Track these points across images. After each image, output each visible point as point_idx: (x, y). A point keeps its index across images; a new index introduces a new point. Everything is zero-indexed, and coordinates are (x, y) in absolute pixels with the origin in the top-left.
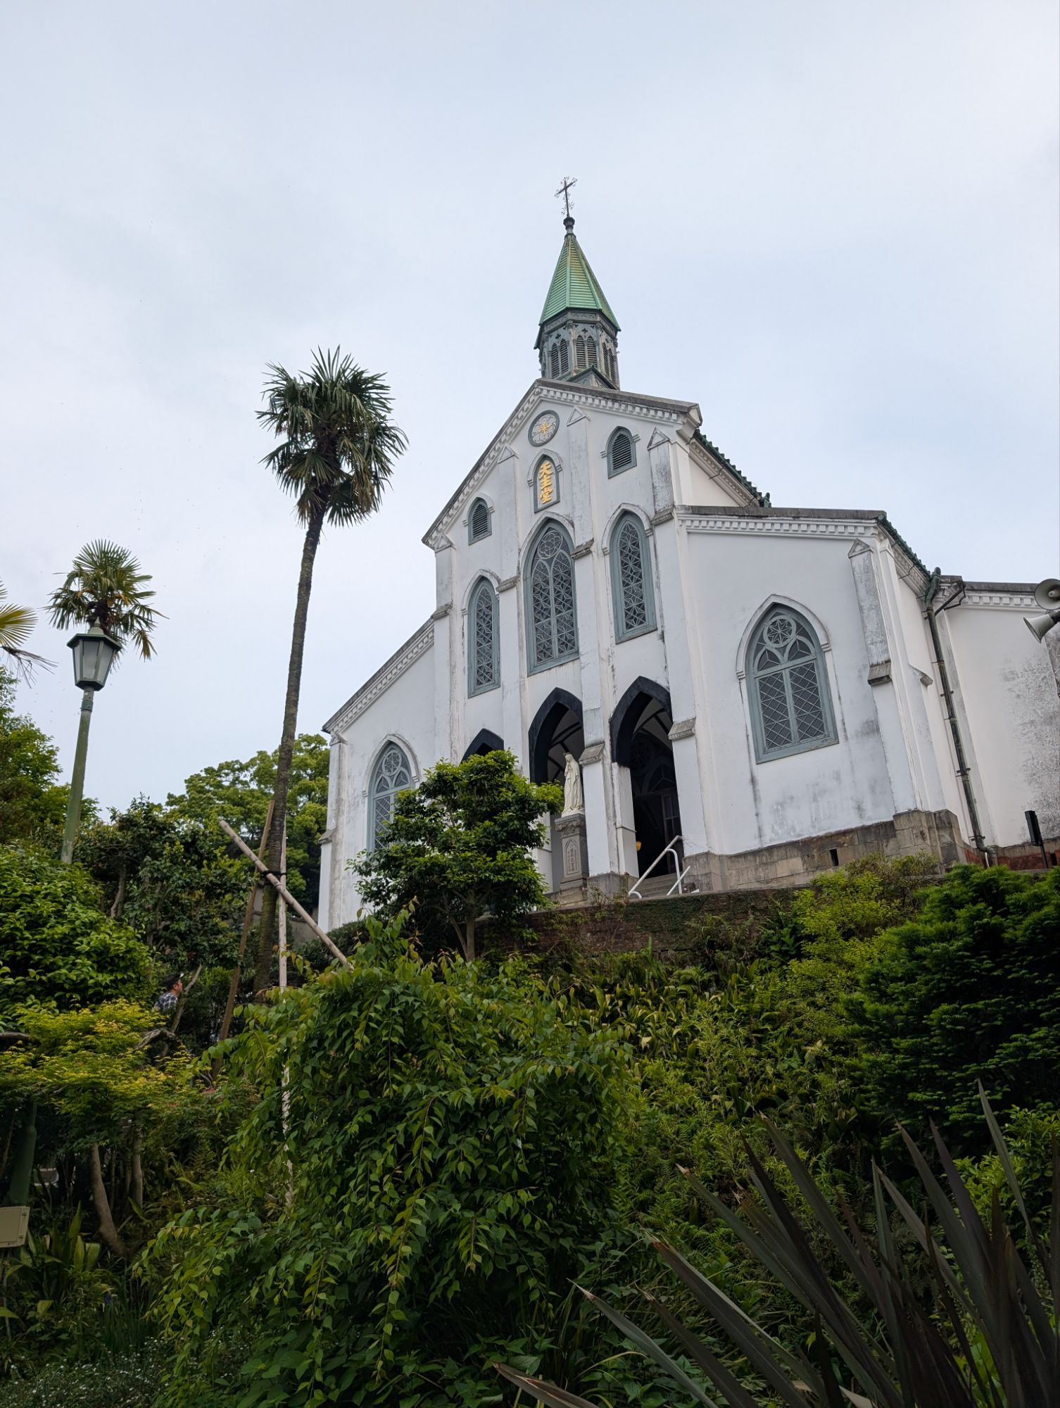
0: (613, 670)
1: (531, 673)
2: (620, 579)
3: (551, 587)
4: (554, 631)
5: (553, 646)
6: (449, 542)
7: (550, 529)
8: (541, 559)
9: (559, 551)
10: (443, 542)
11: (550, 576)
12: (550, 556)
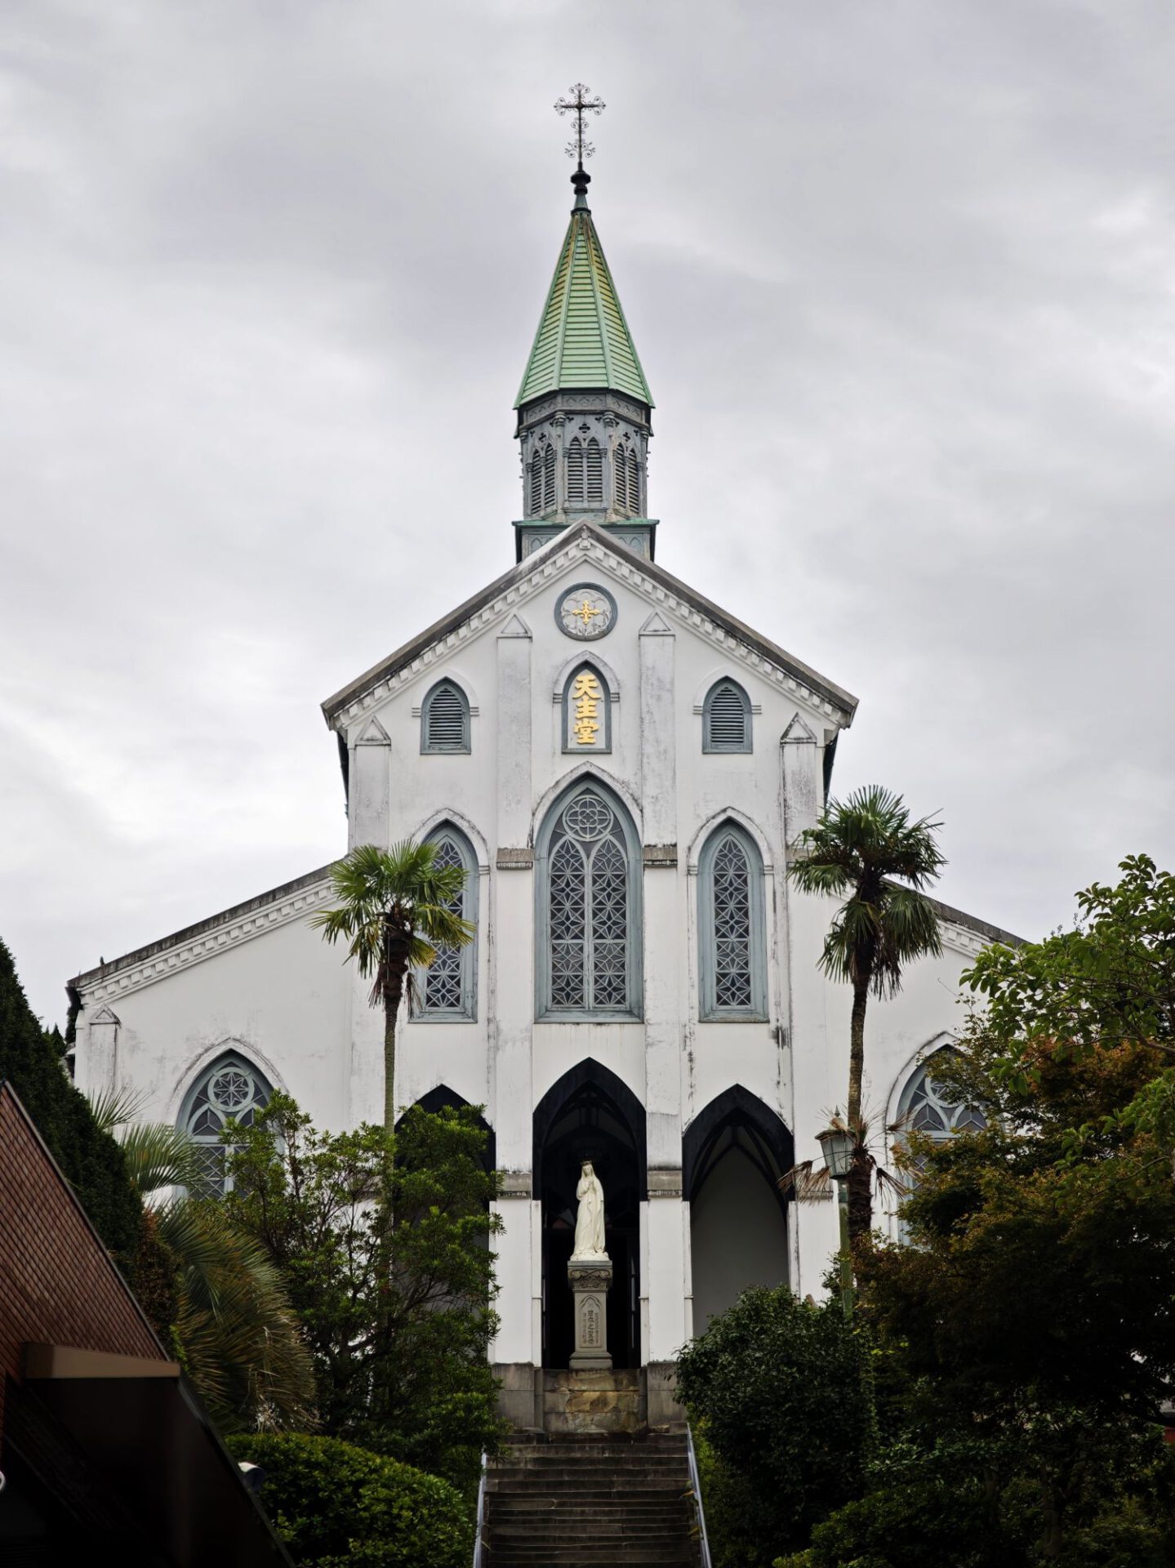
0: (691, 1060)
1: (540, 1017)
2: (711, 922)
3: (588, 889)
4: (589, 965)
5: (585, 986)
6: (387, 737)
7: (588, 791)
8: (570, 836)
9: (607, 836)
10: (373, 732)
11: (588, 871)
12: (588, 838)
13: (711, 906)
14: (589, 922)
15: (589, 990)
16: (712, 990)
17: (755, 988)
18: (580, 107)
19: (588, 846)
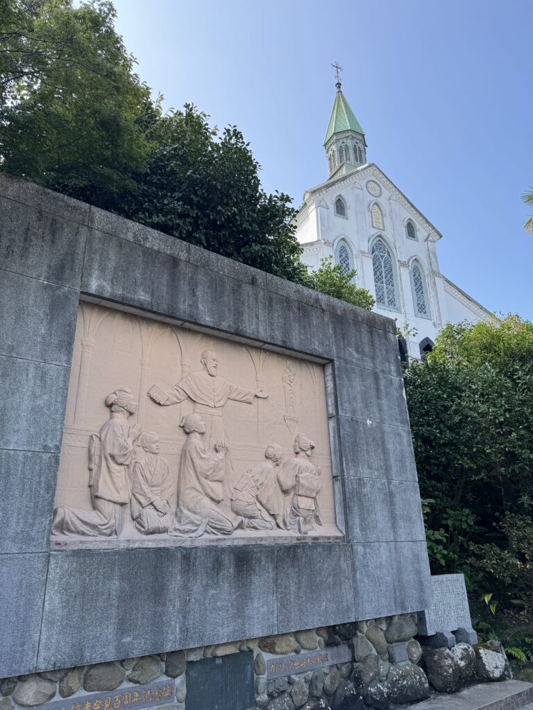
2: (414, 287)
3: (383, 270)
4: (386, 293)
6: (327, 206)
7: (380, 240)
8: (376, 252)
9: (386, 255)
10: (323, 203)
11: (383, 264)
12: (381, 254)
13: (414, 283)
14: (384, 280)
15: (386, 300)
16: (417, 308)
17: (427, 309)
18: (337, 67)
19: (382, 257)
